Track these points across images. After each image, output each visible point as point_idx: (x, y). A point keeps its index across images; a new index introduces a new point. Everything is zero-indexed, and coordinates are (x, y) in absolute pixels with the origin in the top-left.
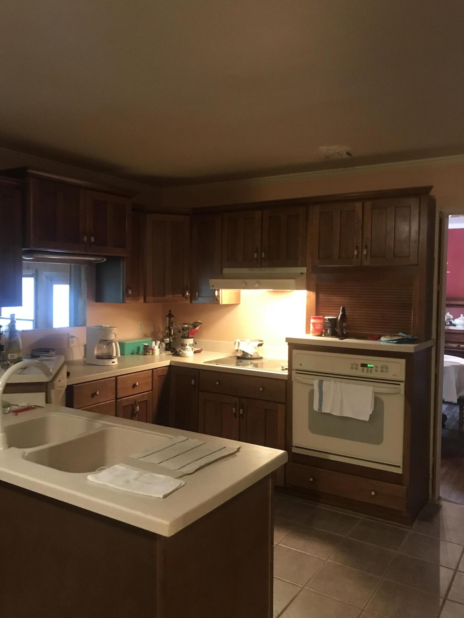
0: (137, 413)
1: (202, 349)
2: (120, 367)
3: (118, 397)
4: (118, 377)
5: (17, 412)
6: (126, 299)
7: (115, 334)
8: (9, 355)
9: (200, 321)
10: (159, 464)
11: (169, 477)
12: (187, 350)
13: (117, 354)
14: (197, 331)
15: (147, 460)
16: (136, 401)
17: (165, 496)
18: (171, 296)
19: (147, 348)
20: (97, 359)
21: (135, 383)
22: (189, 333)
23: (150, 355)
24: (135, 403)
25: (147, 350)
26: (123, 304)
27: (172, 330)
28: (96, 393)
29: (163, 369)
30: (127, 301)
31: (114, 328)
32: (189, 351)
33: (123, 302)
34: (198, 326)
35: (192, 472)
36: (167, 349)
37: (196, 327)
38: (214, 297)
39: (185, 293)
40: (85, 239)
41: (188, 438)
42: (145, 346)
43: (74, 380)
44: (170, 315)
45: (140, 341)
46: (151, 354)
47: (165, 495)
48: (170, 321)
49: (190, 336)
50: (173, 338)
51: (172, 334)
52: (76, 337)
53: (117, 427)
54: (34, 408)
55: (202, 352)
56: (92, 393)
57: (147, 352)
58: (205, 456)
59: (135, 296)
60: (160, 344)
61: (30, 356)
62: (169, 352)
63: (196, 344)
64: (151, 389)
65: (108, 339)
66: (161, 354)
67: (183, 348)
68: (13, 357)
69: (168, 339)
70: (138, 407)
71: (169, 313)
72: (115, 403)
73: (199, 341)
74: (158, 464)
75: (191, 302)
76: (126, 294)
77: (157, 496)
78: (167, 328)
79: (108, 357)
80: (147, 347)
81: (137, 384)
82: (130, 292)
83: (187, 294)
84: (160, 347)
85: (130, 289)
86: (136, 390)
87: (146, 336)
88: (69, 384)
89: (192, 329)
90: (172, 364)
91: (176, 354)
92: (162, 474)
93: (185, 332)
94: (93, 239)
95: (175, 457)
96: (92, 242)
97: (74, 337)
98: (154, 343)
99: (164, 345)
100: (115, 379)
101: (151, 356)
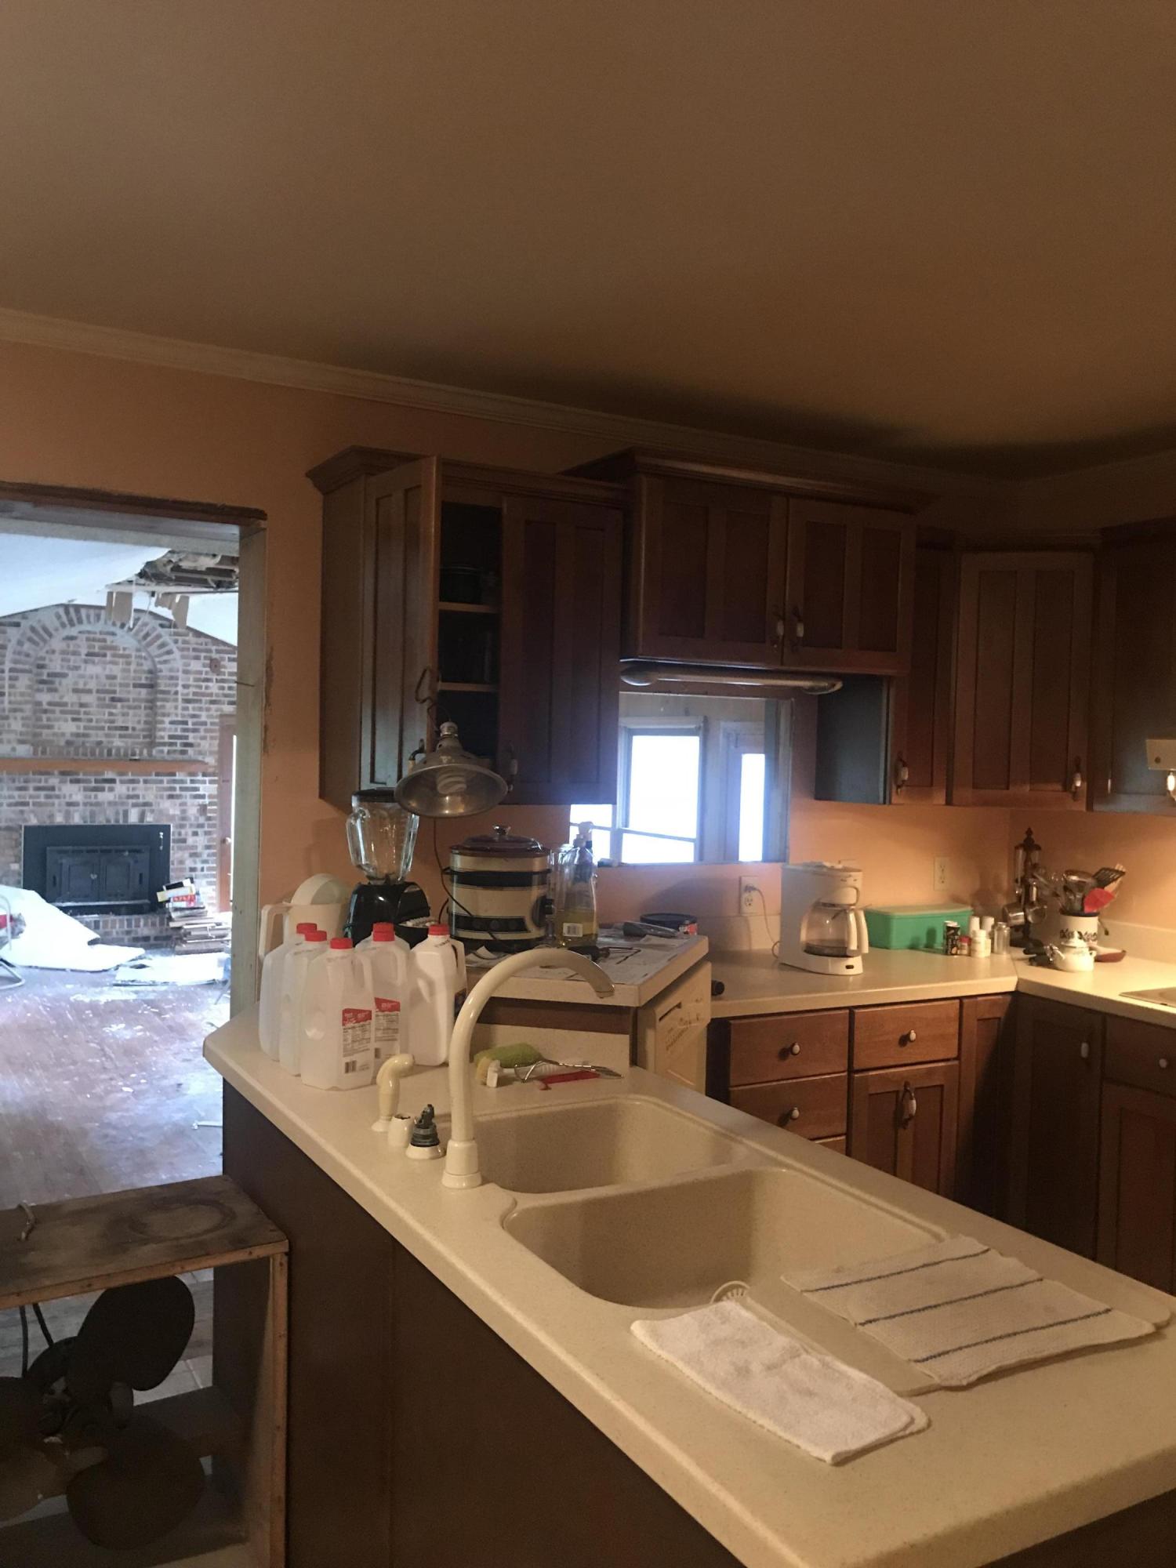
0: (909, 1119)
1: (1124, 951)
2: (866, 981)
3: (856, 1067)
4: (856, 1011)
5: (547, 1081)
6: (894, 794)
7: (856, 889)
8: (566, 926)
9: (1119, 867)
10: (863, 1324)
11: (880, 1386)
12: (1074, 950)
13: (859, 946)
14: (1109, 896)
15: (831, 1303)
16: (907, 1084)
17: (842, 1460)
18: (1027, 788)
19: (954, 934)
20: (806, 954)
21: (906, 1033)
22: (1086, 900)
23: (960, 955)
24: (906, 1091)
25: (955, 940)
26: (886, 806)
27: (1035, 889)
28: (791, 1049)
29: (994, 1003)
30: (893, 801)
31: (852, 873)
32: (1078, 953)
33: (885, 803)
34: (1114, 880)
35: (965, 1383)
36: (1014, 943)
37: (1109, 882)
38: (1165, 795)
39: (1073, 782)
40: (780, 629)
41: (987, 1250)
42: (949, 928)
43: (732, 1007)
44: (1029, 845)
45: (936, 912)
46: (965, 952)
47: (843, 1457)
48: (1027, 860)
49: (1087, 910)
50: (1035, 911)
51: (1034, 899)
52: (759, 891)
53: (787, 1166)
54: (595, 1076)
55: (1126, 960)
56: (779, 1048)
57: (953, 946)
58: (1027, 1331)
59: (921, 786)
60: (993, 927)
61: (622, 933)
62: (1019, 953)
63: (1107, 933)
64: (954, 1054)
65: (836, 901)
66: (995, 956)
67: (1063, 943)
68: (575, 933)
69: (1022, 913)
70: (914, 1102)
71: (1025, 836)
72: (846, 1081)
73: (1114, 925)
74: (859, 1327)
75: (1090, 807)
76: (892, 779)
77: (816, 1452)
78: (1019, 880)
79: (835, 952)
80: (953, 931)
81: (913, 1036)
82: (905, 775)
83: (1078, 784)
84: (994, 934)
85: (905, 765)
86: (909, 1054)
87: (957, 900)
88: (715, 1017)
89: (1094, 888)
90: (1021, 990)
91: (1042, 959)
92: (861, 1370)
93: (1072, 897)
94: (800, 631)
95: (924, 1309)
96: (798, 638)
97: (754, 889)
98: (976, 921)
99: (1006, 931)
100: (847, 1016)
101: (966, 959)
